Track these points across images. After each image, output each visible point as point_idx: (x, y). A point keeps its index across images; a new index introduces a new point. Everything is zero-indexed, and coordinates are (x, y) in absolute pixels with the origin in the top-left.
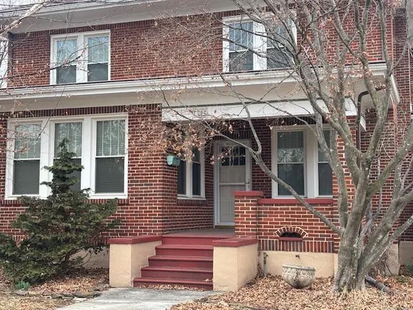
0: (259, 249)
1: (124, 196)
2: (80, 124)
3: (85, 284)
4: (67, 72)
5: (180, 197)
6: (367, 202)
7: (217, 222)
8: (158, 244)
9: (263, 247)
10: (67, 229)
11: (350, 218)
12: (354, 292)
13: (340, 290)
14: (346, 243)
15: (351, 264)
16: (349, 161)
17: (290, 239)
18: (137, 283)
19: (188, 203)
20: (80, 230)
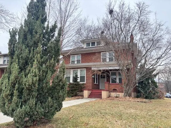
0: (109, 92)
1: (85, 83)
2: (77, 70)
3: (80, 97)
4: (73, 62)
5: (94, 83)
6: (128, 82)
7: (100, 88)
8: (91, 91)
9: (110, 92)
10: (77, 88)
11: (126, 85)
12: (127, 97)
13: (124, 97)
14: (125, 89)
15: (126, 93)
16: (125, 76)
17: (115, 90)
18: (88, 97)
19: (95, 85)
20: (79, 88)
